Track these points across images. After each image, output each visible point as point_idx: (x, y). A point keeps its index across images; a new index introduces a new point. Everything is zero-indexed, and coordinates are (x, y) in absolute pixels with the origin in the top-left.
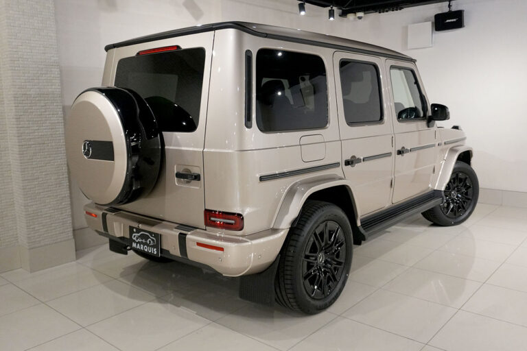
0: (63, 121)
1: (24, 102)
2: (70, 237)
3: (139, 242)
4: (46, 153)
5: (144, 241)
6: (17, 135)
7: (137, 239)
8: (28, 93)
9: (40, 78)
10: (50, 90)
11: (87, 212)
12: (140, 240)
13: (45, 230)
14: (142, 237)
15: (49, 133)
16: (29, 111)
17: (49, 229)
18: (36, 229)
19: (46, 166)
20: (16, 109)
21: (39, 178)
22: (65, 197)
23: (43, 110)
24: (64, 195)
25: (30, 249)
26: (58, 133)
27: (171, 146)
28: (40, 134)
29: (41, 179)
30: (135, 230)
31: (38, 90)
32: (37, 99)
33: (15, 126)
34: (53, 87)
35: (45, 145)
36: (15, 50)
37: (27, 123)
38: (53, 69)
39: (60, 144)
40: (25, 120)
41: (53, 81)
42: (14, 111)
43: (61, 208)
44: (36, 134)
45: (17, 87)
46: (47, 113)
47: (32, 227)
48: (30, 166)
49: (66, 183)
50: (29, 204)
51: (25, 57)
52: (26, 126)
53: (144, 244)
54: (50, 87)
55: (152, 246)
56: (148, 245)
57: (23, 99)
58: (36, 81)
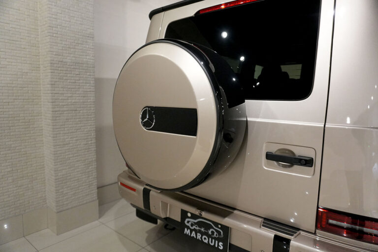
0: (94, 90)
1: (60, 69)
2: (94, 199)
3: (195, 230)
4: (77, 120)
5: (203, 230)
6: (51, 101)
7: (192, 225)
8: (64, 60)
9: (76, 47)
10: (84, 60)
11: (121, 183)
12: (198, 228)
13: (73, 193)
14: (200, 224)
15: (81, 101)
16: (64, 78)
17: (77, 191)
18: (64, 192)
19: (76, 132)
20: (51, 75)
21: (69, 144)
22: (92, 161)
23: (77, 78)
24: (91, 160)
25: (57, 213)
26: (89, 101)
27: (258, 117)
28: (73, 101)
29: (71, 145)
30: (189, 215)
31: (74, 58)
32: (72, 67)
33: (49, 92)
34: (88, 57)
35: (77, 112)
36: (54, 16)
37: (61, 89)
38: (88, 41)
39: (92, 111)
40: (60, 86)
41: (88, 52)
42: (50, 76)
43: (88, 172)
44: (70, 101)
45: (54, 53)
46: (81, 81)
47: (60, 191)
48: (62, 132)
49: (93, 148)
50: (59, 169)
51: (63, 25)
52: (60, 92)
53: (202, 234)
54: (85, 57)
55: (215, 239)
56: (209, 236)
57: (59, 65)
58: (72, 50)
